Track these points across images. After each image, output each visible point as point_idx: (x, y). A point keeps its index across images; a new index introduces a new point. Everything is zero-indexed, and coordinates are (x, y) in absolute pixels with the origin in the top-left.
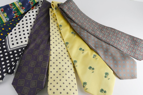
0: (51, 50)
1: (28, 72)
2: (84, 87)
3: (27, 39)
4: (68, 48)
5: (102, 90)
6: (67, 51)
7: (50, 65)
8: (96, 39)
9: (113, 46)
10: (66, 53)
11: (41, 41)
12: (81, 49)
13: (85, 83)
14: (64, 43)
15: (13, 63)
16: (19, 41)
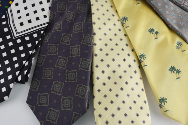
0: (95, 34)
1: (53, 80)
2: (161, 106)
3: (47, 12)
4: (127, 30)
6: (125, 35)
7: (95, 64)
8: (179, 10)
10: (124, 38)
11: (73, 16)
12: (151, 30)
13: (163, 100)
14: (118, 18)
15: (24, 62)
16: (33, 17)
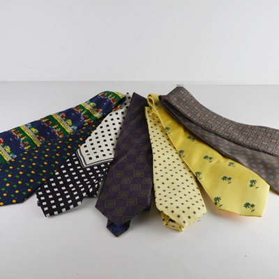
1: (119, 191)
2: (216, 204)
3: (112, 151)
4: (184, 158)
5: (247, 205)
6: (183, 162)
8: (233, 145)
9: (266, 153)
11: (136, 152)
12: (206, 157)
13: (217, 199)
14: (176, 152)
15: (95, 180)
16: (100, 154)
